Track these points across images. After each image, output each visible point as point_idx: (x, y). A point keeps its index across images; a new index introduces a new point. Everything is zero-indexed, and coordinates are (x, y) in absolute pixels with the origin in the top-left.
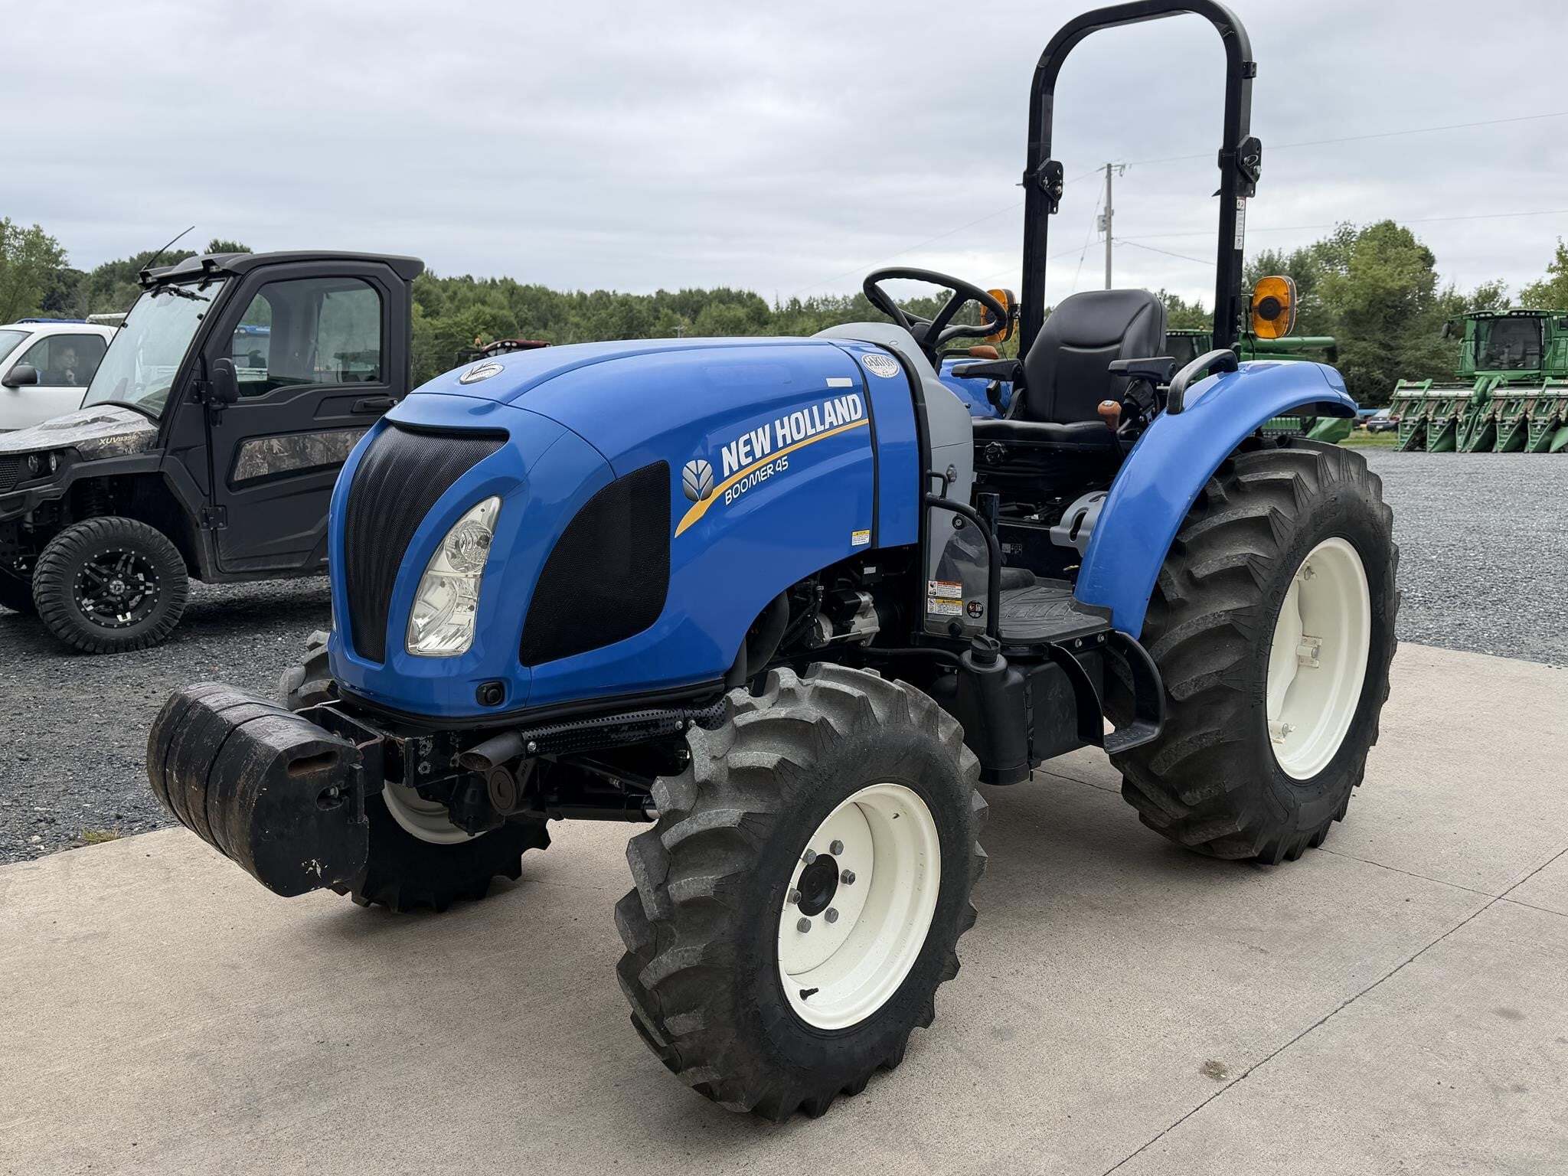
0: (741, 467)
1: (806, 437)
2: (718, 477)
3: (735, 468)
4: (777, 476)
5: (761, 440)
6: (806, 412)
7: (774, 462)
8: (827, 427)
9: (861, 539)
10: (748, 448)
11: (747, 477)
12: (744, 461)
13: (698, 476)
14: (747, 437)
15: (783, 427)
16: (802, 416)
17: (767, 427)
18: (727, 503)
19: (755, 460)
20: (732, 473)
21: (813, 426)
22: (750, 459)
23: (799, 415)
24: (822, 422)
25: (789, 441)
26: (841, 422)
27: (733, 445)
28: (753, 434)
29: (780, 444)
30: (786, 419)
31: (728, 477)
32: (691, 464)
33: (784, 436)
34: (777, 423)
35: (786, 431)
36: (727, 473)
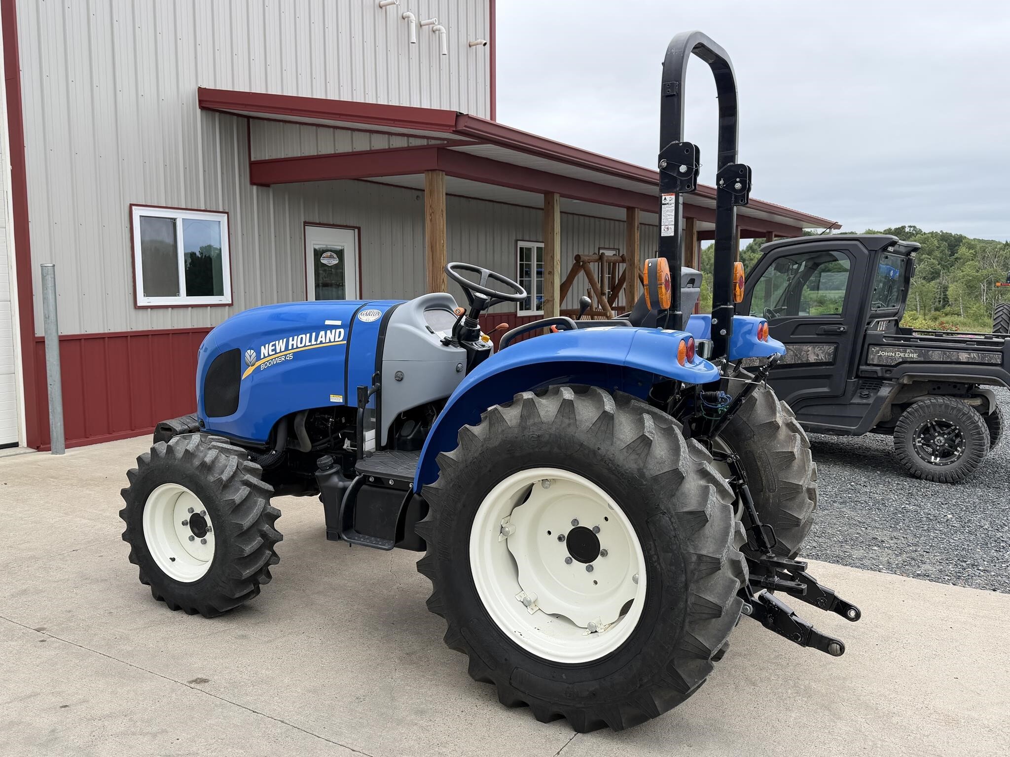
0: (269, 355)
1: (305, 346)
2: (258, 358)
3: (266, 355)
4: (286, 361)
5: (281, 345)
6: (308, 335)
7: (286, 355)
8: (318, 342)
9: (336, 399)
10: (274, 348)
11: (272, 360)
12: (271, 353)
13: (250, 356)
14: (274, 343)
15: (293, 340)
16: (306, 338)
17: (285, 340)
18: (262, 369)
19: (276, 353)
20: (265, 357)
21: (310, 341)
22: (274, 353)
23: (304, 336)
24: (316, 340)
25: (295, 347)
26: (327, 341)
27: (267, 345)
28: (277, 342)
29: (290, 347)
30: (296, 337)
31: (262, 359)
32: (249, 351)
33: (293, 345)
34: (291, 339)
35: (295, 342)
36: (262, 357)
